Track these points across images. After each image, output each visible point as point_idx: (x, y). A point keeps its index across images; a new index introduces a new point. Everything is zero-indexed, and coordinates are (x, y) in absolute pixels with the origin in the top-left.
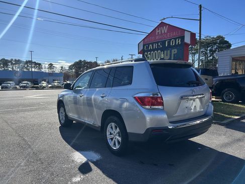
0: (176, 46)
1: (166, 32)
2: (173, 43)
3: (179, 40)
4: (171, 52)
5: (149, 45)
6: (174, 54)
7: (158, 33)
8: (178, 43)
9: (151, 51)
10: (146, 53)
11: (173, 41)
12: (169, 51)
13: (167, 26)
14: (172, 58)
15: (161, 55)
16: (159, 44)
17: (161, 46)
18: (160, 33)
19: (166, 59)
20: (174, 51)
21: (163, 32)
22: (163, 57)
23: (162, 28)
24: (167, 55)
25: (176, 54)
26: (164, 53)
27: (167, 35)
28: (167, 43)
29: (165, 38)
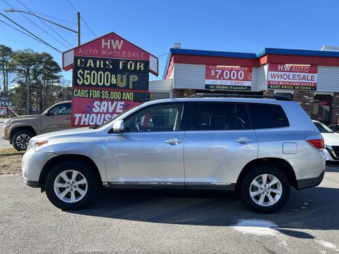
0: (135, 72)
1: (119, 48)
2: (131, 67)
3: (140, 65)
4: (128, 78)
5: (87, 59)
6: (133, 82)
7: (106, 46)
8: (140, 68)
9: (90, 69)
10: (81, 71)
11: (131, 64)
12: (125, 77)
13: (122, 41)
14: (131, 87)
15: (111, 78)
16: (107, 63)
17: (111, 67)
18: (109, 47)
19: (120, 86)
20: (134, 78)
21: (114, 47)
22: (115, 83)
23: (112, 41)
24: (122, 81)
25: (136, 82)
26: (116, 78)
27: (121, 54)
28: (121, 63)
29: (118, 56)
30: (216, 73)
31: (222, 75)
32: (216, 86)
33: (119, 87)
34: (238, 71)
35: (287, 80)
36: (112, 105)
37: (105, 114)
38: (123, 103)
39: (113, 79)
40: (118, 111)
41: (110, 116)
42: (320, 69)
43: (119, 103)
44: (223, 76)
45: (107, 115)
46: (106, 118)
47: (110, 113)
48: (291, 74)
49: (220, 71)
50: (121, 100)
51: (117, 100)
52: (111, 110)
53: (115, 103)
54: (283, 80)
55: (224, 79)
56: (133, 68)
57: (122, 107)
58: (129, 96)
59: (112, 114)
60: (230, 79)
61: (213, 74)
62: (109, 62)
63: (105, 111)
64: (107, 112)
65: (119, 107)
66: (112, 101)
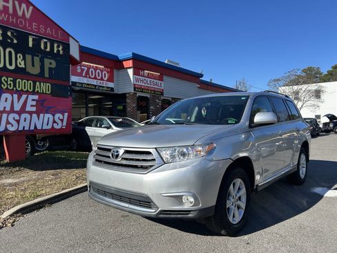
0: (51, 54)
1: (28, 15)
2: (46, 47)
3: (58, 47)
4: (42, 61)
6: (50, 69)
7: (7, 8)
8: (58, 51)
11: (46, 43)
12: (37, 59)
13: (31, 8)
14: (47, 75)
15: (16, 59)
16: (9, 34)
17: (15, 41)
18: (11, 10)
19: (31, 72)
20: (50, 63)
21: (20, 13)
22: (23, 66)
23: (17, 3)
24: (33, 65)
25: (54, 69)
26: (24, 59)
27: (31, 25)
28: (30, 39)
29: (25, 27)
30: (83, 70)
31: (87, 73)
32: (82, 84)
33: (29, 74)
34: (102, 71)
35: (146, 85)
36: (19, 99)
37: (9, 113)
38: (36, 97)
39: (19, 60)
40: (28, 108)
41: (17, 117)
42: (165, 78)
43: (31, 97)
44: (89, 74)
45: (12, 116)
46: (11, 120)
47: (16, 112)
48: (149, 80)
49: (86, 69)
50: (34, 93)
51: (27, 92)
52: (17, 107)
53: (24, 97)
54: (143, 84)
55: (90, 77)
56: (48, 49)
57: (34, 103)
58: (45, 87)
59: (19, 113)
60: (95, 78)
61: (79, 71)
62: (12, 34)
63: (8, 109)
64: (12, 111)
65: (30, 103)
66: (20, 93)
